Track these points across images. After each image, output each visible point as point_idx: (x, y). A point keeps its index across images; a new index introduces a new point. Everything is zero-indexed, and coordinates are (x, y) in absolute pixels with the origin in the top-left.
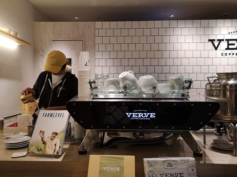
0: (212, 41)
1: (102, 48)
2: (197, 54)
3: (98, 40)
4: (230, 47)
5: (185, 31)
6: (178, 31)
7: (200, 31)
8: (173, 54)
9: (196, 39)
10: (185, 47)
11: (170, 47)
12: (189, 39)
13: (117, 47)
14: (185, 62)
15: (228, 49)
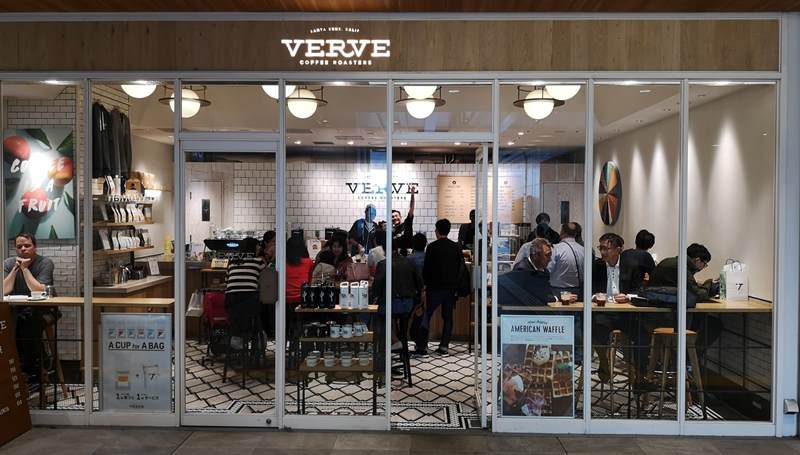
0: (349, 184)
1: (242, 188)
2: (335, 197)
3: (237, 181)
4: (367, 190)
5: (324, 174)
6: (317, 174)
7: (338, 175)
8: (312, 197)
9: (335, 182)
10: (324, 189)
11: (309, 189)
12: (327, 182)
13: (256, 189)
14: (324, 204)
15: (364, 192)
